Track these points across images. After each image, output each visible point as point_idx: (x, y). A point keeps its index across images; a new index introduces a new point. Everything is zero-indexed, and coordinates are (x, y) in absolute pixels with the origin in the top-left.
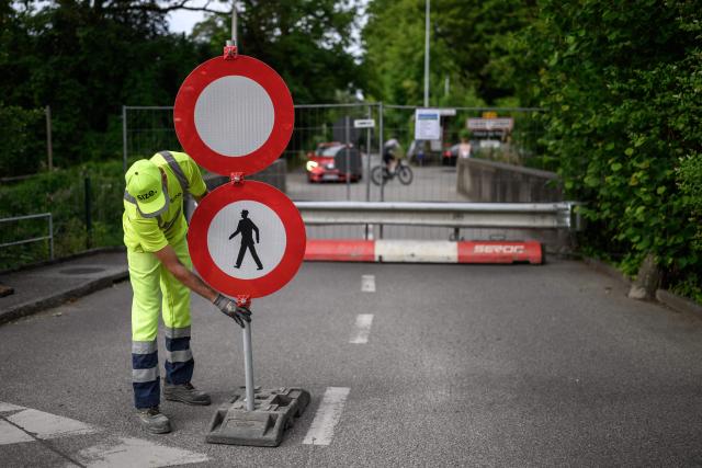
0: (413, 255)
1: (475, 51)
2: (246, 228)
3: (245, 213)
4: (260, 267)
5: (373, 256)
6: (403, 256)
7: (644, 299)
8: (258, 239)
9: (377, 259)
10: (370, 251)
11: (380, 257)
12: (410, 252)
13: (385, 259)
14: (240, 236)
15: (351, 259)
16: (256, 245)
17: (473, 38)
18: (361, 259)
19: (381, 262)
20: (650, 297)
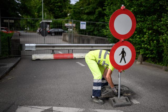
0: (82, 57)
1: (51, 7)
2: (123, 53)
3: (123, 49)
4: (125, 62)
5: (73, 57)
6: (80, 57)
7: (140, 64)
8: (125, 55)
9: (74, 58)
10: (72, 56)
11: (75, 57)
12: (82, 56)
13: (76, 58)
14: (122, 55)
15: (68, 58)
16: (125, 57)
17: (51, 3)
18: (70, 58)
19: (75, 59)
20: (141, 63)
